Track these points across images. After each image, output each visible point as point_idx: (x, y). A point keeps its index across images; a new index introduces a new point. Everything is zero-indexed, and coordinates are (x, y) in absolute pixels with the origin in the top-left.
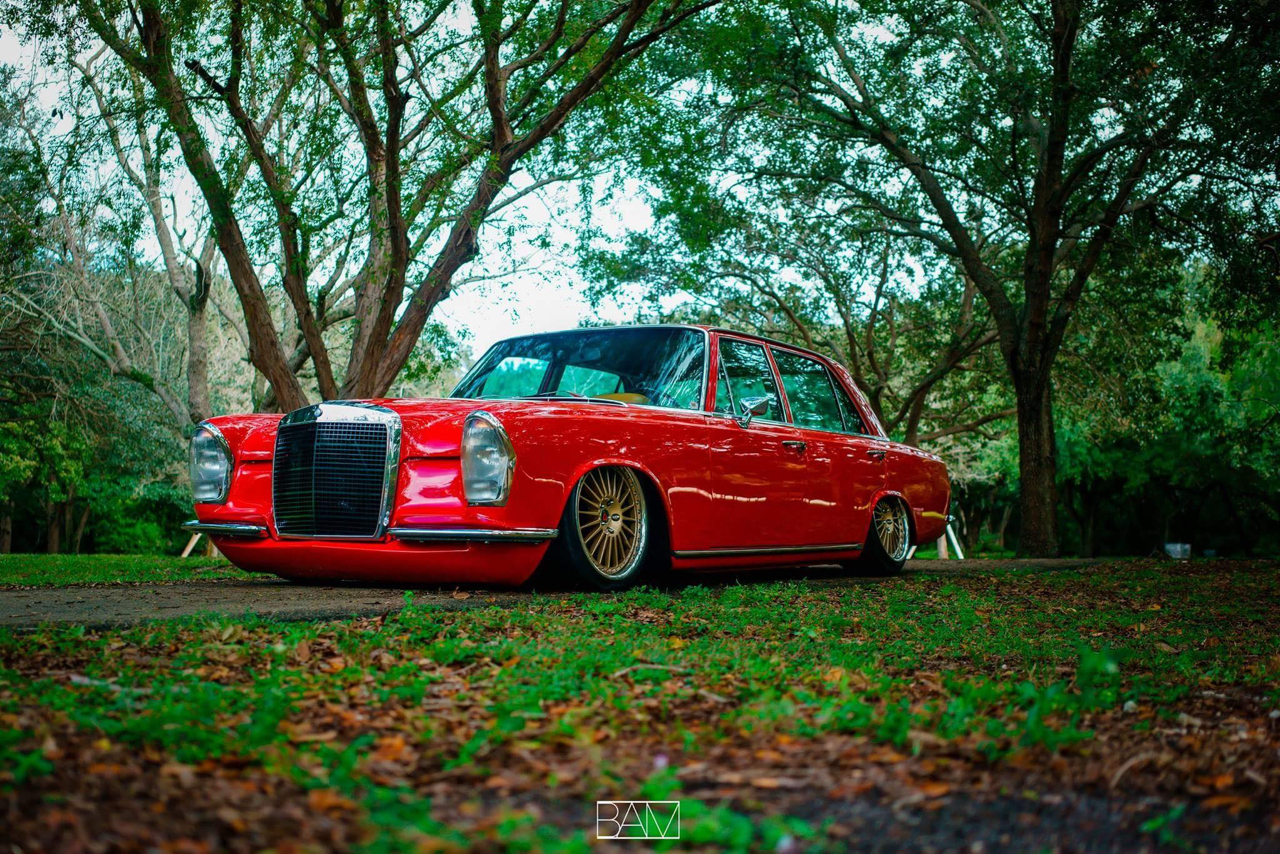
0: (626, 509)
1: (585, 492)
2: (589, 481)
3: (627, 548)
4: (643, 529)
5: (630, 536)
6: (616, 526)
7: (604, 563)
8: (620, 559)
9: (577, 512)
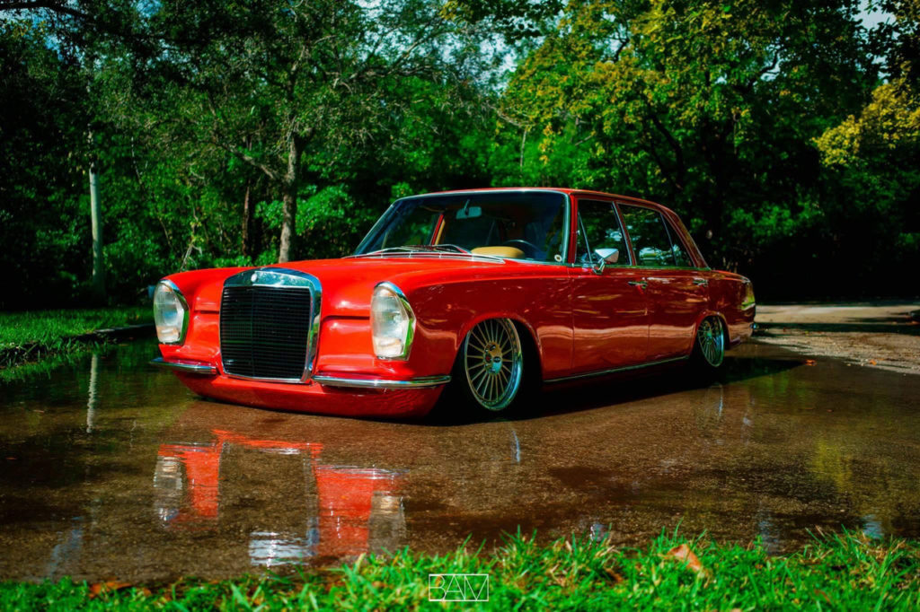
0: (506, 353)
1: (472, 340)
2: (476, 330)
3: (505, 384)
4: (519, 370)
5: (508, 375)
6: (497, 366)
7: (487, 396)
8: (500, 392)
9: (466, 356)
